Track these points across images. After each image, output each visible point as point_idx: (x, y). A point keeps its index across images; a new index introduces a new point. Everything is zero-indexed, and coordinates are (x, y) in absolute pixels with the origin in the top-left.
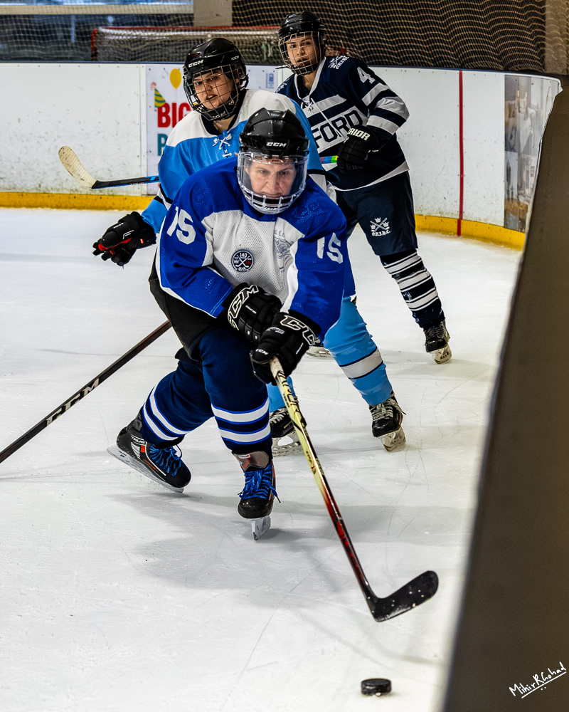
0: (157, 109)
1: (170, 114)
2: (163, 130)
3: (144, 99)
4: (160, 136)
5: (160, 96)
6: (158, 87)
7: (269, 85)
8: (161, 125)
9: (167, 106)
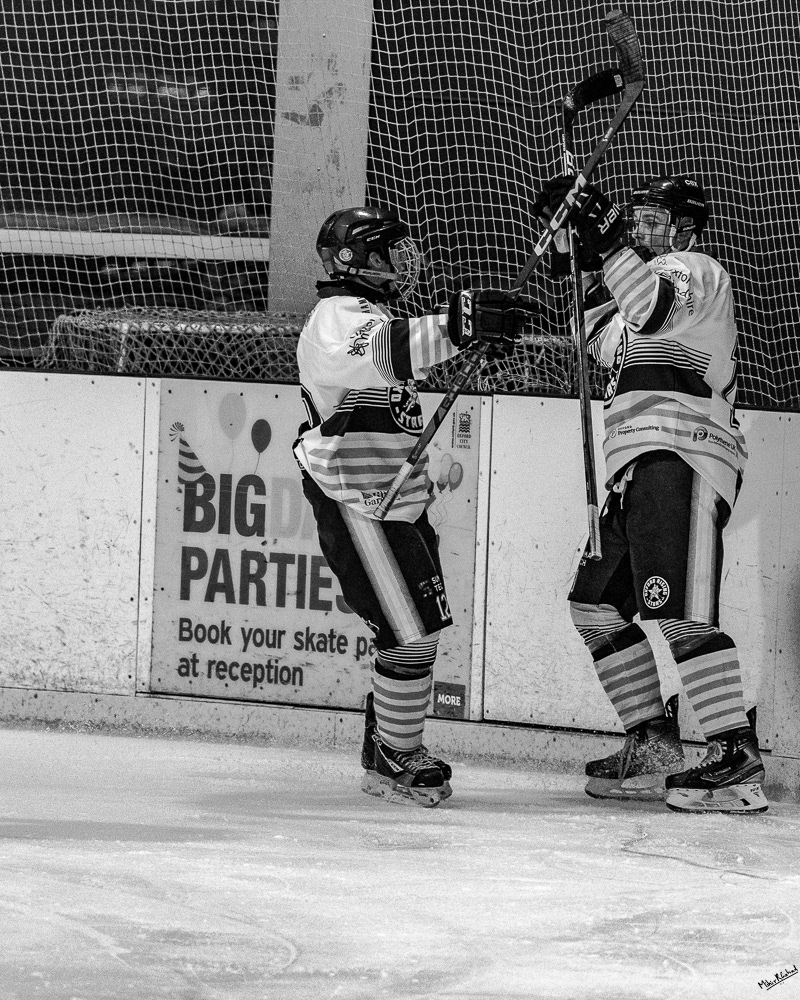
0: (183, 487)
1: (215, 501)
2: (195, 539)
3: (152, 463)
4: (187, 553)
5: (192, 456)
6: (186, 435)
7: (457, 441)
8: (189, 525)
9: (207, 480)
